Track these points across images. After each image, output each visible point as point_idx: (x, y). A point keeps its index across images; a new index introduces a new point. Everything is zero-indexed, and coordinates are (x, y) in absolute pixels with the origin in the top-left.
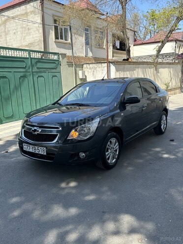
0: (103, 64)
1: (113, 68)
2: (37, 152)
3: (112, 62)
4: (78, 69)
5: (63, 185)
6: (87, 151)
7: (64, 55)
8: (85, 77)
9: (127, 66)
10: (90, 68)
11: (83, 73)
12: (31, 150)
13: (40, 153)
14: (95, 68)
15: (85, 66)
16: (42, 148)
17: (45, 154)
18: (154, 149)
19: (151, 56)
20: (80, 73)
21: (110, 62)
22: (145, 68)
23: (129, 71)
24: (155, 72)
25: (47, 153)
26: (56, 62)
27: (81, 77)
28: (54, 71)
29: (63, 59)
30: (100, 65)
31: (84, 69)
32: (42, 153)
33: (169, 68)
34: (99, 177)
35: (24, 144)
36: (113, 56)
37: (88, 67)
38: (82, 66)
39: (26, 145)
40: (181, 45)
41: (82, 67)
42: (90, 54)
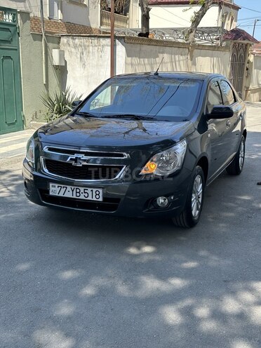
0: (101, 40)
1: (121, 49)
2: (82, 197)
3: (119, 38)
4: (50, 45)
5: (133, 250)
6: (172, 194)
7: (25, 15)
8: (64, 65)
9: (146, 48)
10: (75, 47)
11: (62, 55)
12: (69, 195)
13: (90, 198)
14: (85, 46)
15: (64, 40)
16: (94, 190)
17: (101, 199)
18: (240, 197)
19: (176, 30)
20: (55, 54)
21: (116, 37)
22: (175, 54)
23: (148, 56)
24: (190, 62)
25: (104, 198)
26: (12, 29)
27: (56, 61)
28: (7, 46)
29: (24, 22)
30: (96, 41)
31: (62, 48)
32: (94, 199)
33: (212, 56)
34: (182, 238)
35: (51, 185)
36: (102, 24)
37: (71, 43)
38: (56, 40)
39: (57, 185)
40: (227, 13)
41: (59, 43)
42: (59, 15)
